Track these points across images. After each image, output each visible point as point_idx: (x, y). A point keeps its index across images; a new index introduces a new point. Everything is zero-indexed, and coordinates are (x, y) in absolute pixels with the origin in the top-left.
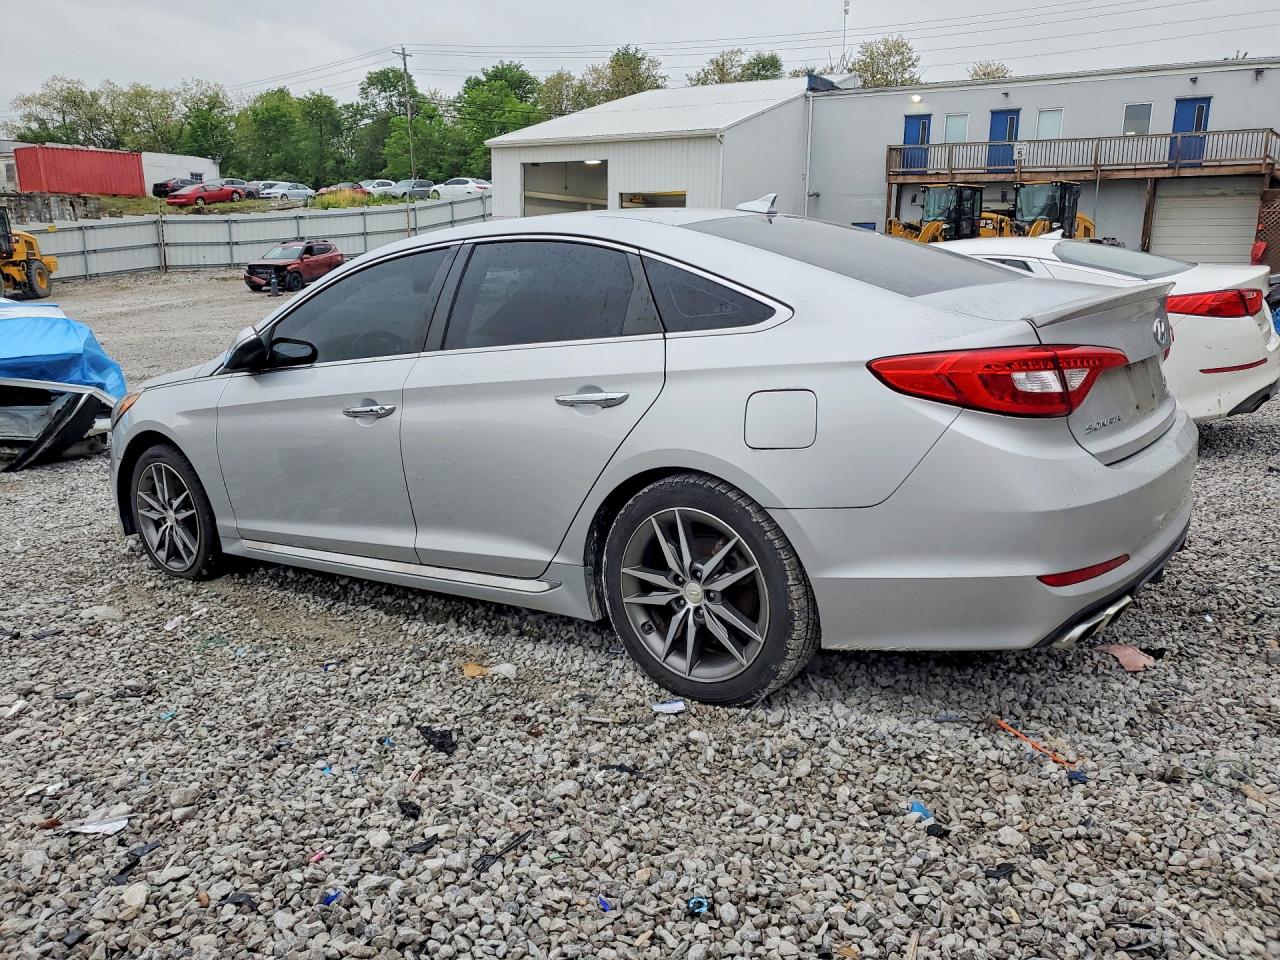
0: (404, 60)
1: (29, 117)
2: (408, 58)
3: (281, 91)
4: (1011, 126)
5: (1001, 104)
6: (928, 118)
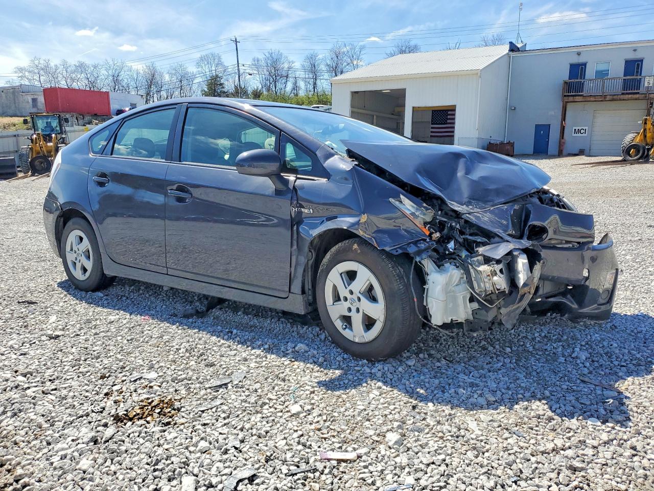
2: (238, 43)
4: (638, 68)
5: (631, 56)
6: (585, 64)
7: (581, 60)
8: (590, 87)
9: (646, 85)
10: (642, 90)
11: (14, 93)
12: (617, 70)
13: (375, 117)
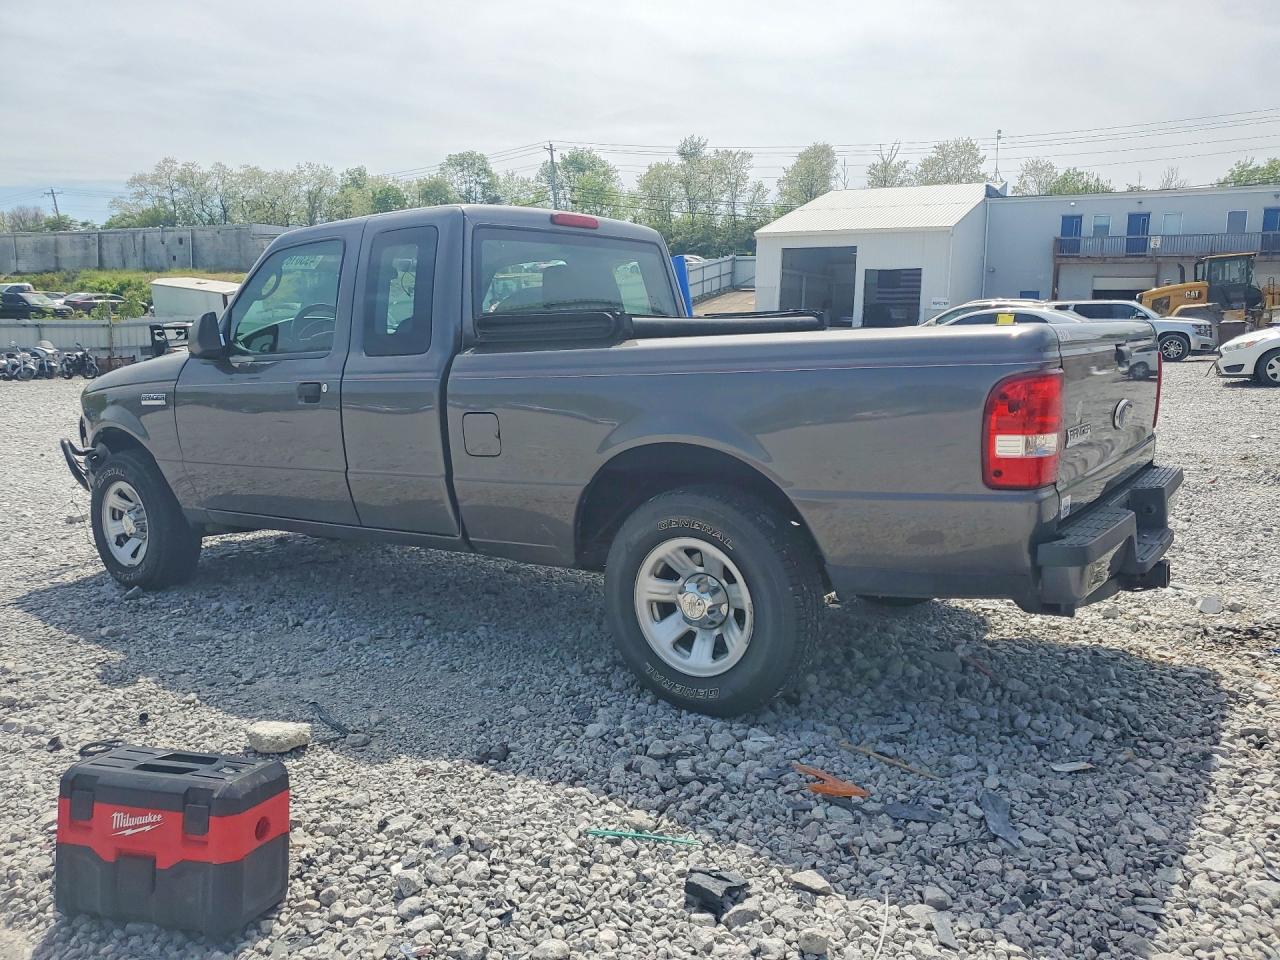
0: (552, 155)
1: (140, 196)
3: (359, 170)
4: (1144, 224)
5: (1135, 209)
6: (1080, 217)
7: (1077, 212)
8: (1088, 245)
9: (1152, 247)
10: (1148, 253)
11: (238, 235)
12: (1119, 226)
13: (804, 279)
